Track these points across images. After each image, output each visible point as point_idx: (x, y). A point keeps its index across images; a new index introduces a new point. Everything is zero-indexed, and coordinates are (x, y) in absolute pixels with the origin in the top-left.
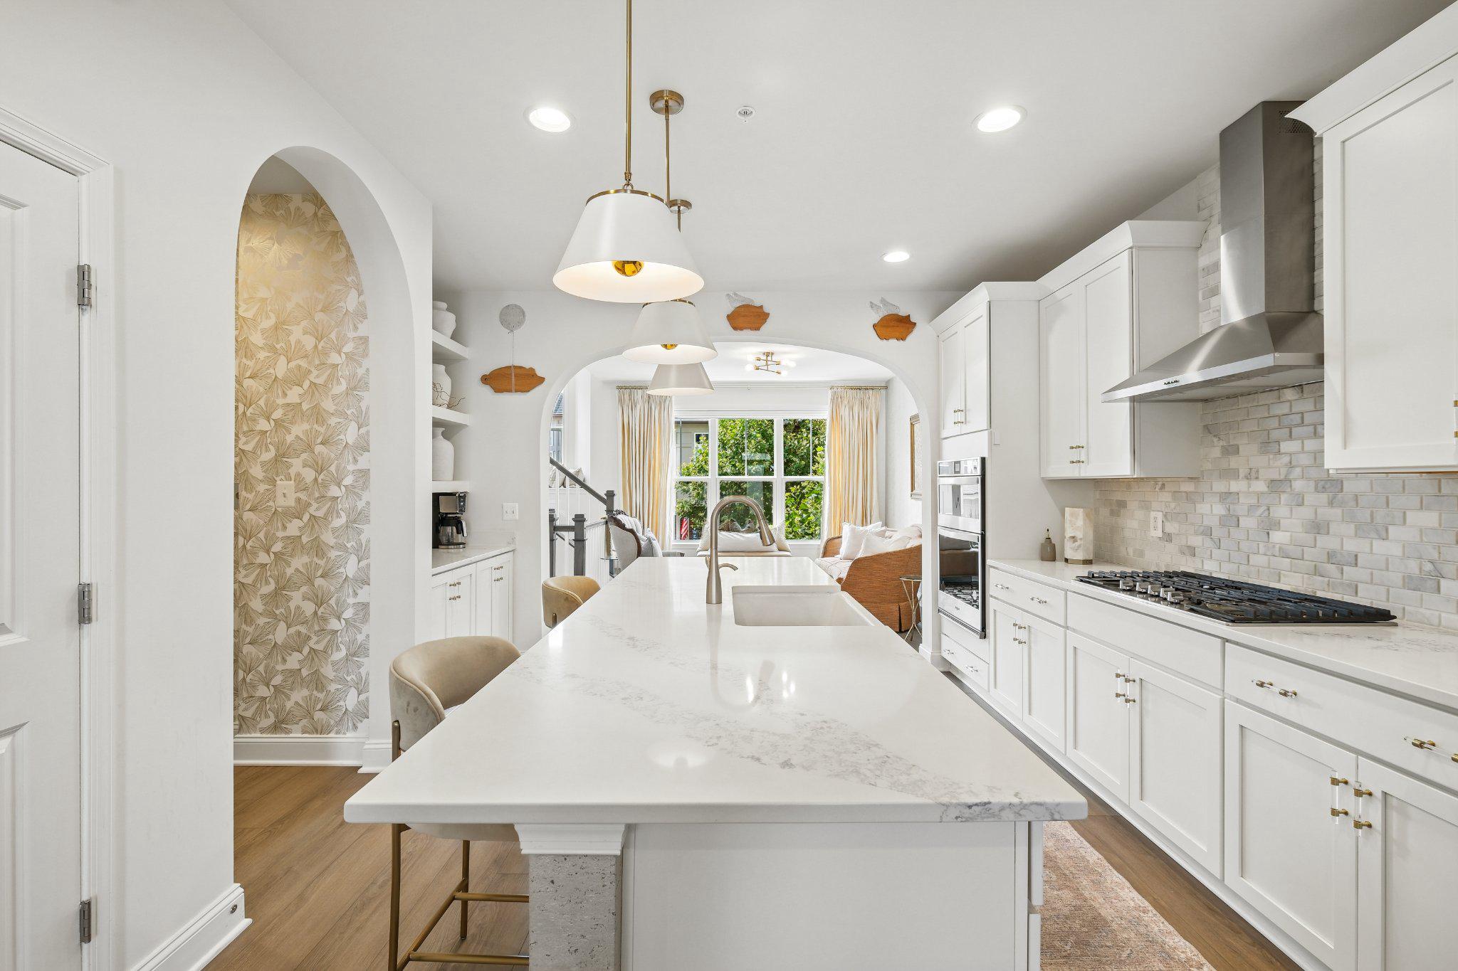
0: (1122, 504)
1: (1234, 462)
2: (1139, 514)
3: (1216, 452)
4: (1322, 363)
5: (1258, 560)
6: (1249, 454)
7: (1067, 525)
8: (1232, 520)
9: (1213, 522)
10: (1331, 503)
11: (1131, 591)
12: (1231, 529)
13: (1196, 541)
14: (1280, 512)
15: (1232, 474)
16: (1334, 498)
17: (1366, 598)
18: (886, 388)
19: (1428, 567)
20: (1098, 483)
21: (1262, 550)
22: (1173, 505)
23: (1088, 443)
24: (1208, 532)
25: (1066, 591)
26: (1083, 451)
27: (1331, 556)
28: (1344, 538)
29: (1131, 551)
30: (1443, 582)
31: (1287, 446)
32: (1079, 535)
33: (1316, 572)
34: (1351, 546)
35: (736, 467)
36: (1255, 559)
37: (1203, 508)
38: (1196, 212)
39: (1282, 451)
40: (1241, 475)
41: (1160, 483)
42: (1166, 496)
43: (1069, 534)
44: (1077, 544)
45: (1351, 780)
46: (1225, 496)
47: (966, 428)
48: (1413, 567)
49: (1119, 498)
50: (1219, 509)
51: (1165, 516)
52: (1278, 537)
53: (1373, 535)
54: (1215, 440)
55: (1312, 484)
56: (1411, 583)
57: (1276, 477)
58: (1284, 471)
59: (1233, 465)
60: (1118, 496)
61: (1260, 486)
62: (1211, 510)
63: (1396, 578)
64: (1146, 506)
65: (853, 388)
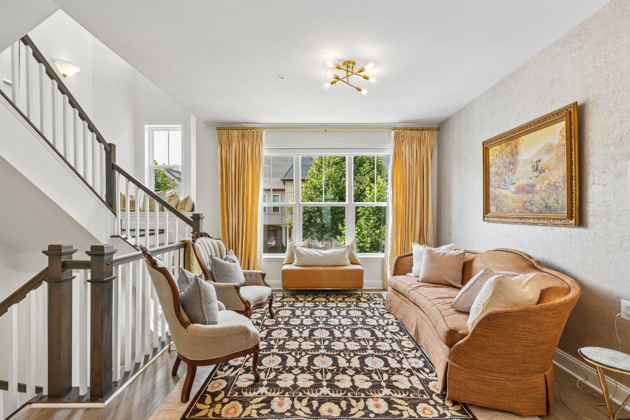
18: (439, 129)
65: (411, 129)
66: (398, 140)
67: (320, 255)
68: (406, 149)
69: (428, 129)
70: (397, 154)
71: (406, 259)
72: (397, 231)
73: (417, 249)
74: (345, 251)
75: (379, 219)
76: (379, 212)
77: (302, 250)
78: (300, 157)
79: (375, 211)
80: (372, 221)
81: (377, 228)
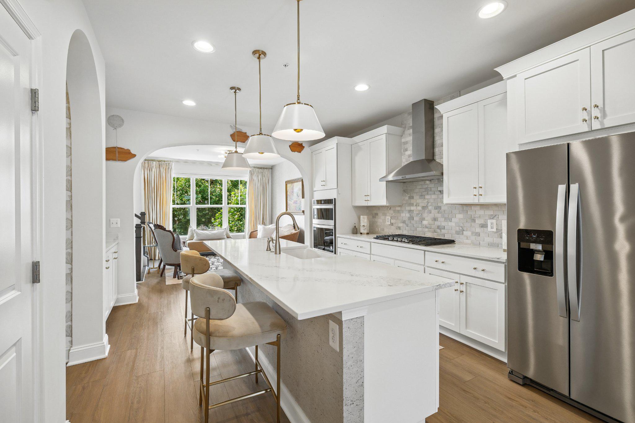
0: (377, 214)
1: (412, 201)
2: (383, 217)
3: (407, 198)
4: (443, 175)
5: (419, 229)
6: (417, 199)
7: (361, 222)
8: (411, 218)
9: (406, 219)
10: (438, 213)
11: (393, 240)
12: (411, 221)
13: (401, 225)
14: (425, 215)
15: (412, 205)
16: (439, 211)
17: (447, 237)
18: (272, 169)
19: (461, 228)
20: (368, 207)
21: (420, 227)
22: (394, 214)
23: (371, 194)
24: (404, 222)
25: (371, 242)
26: (369, 197)
27: (438, 227)
28: (441, 222)
29: (380, 229)
30: (464, 232)
31: (427, 197)
32: (366, 225)
33: (435, 231)
34: (443, 224)
35: (182, 200)
36: (418, 229)
37: (403, 215)
38: (401, 125)
39: (426, 198)
40: (414, 205)
41: (389, 207)
42: (391, 212)
43: (362, 224)
44: (365, 228)
45: (459, 281)
46: (410, 211)
47: (326, 188)
48: (457, 229)
49: (376, 212)
50: (408, 215)
51: (391, 218)
52: (425, 222)
53: (448, 221)
54: (407, 194)
55: (434, 208)
56: (458, 233)
57: (424, 205)
58: (426, 204)
59: (412, 202)
60: (375, 212)
61: (419, 208)
62: (405, 215)
63: (454, 232)
64: (385, 215)
65: (258, 168)
66: (251, 173)
67: (210, 233)
68: (255, 178)
69: (266, 168)
70: (251, 180)
71: (255, 232)
72: (251, 220)
73: (260, 228)
74: (224, 231)
75: (242, 215)
76: (241, 210)
77: (199, 232)
78: (195, 179)
79: (238, 209)
80: (236, 216)
81: (240, 220)
